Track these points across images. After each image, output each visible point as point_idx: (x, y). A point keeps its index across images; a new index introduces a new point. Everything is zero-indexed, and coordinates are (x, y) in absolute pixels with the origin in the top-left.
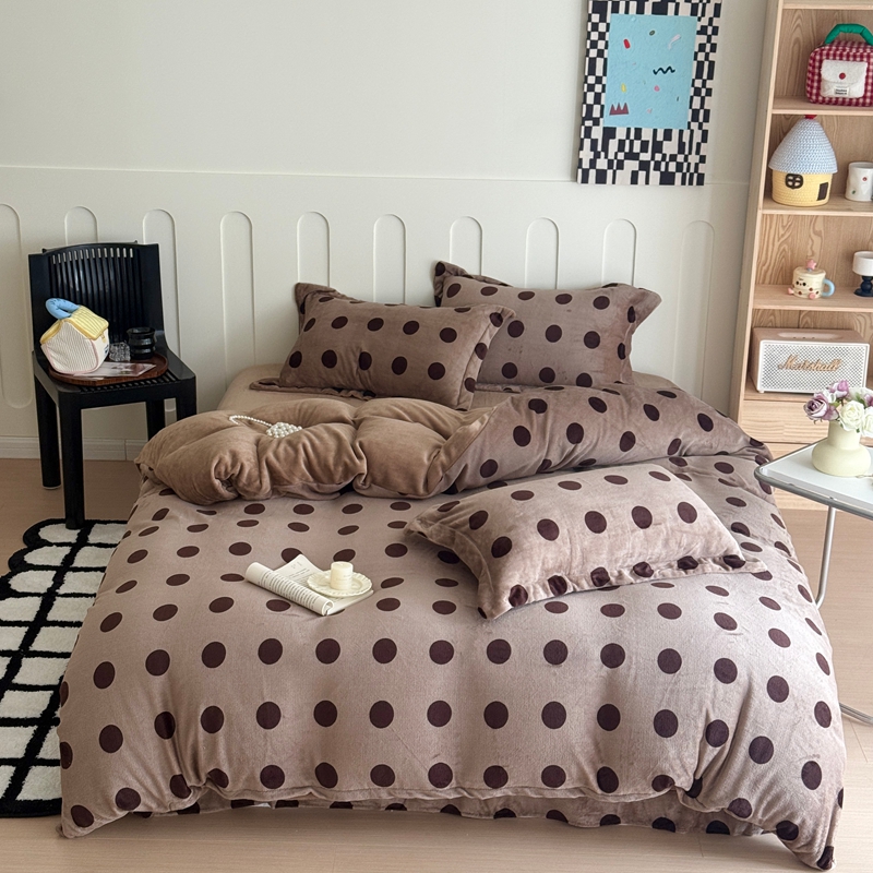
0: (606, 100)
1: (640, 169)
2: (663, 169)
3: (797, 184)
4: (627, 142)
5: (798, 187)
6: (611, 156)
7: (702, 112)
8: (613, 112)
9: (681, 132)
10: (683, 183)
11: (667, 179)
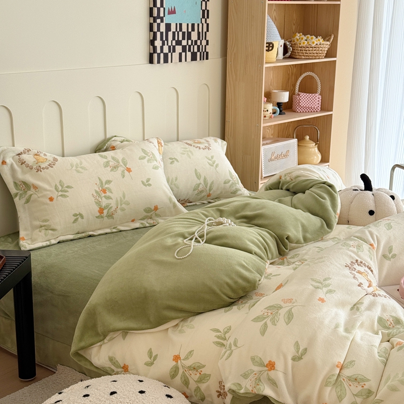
0: (166, 4)
1: (183, 52)
2: (192, 51)
3: (271, 48)
4: (176, 33)
5: (272, 50)
6: (170, 44)
7: (206, 11)
8: (170, 13)
9: (198, 25)
10: (200, 60)
11: (194, 58)
